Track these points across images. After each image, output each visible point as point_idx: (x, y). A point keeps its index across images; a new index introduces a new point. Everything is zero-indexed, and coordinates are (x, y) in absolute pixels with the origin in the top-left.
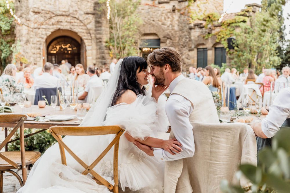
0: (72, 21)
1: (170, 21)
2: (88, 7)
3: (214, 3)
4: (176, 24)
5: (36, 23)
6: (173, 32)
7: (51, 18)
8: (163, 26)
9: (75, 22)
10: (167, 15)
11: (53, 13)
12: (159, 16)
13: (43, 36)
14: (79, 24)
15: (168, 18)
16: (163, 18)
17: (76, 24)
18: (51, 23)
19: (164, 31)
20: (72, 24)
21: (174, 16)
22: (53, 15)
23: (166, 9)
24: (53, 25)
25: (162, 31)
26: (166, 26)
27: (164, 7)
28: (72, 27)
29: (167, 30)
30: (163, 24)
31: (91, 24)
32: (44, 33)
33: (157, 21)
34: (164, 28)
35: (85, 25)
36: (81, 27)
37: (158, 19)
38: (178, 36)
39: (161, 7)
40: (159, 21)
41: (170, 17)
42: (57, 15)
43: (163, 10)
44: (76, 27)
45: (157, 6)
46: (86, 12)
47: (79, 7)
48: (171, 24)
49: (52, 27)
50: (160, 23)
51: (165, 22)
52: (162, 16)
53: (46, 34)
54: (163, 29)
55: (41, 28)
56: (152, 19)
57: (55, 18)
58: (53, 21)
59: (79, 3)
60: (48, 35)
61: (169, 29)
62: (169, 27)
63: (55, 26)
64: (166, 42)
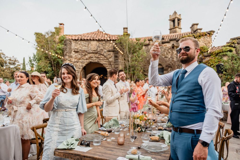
0: (99, 56)
1: (171, 55)
2: (110, 47)
3: (204, 41)
4: (175, 57)
5: (76, 59)
6: (173, 62)
7: (85, 55)
8: (165, 58)
9: (101, 57)
10: (168, 51)
11: (87, 52)
12: (163, 52)
13: (80, 67)
14: (103, 59)
15: (169, 53)
16: (165, 53)
17: (102, 58)
18: (85, 58)
19: (166, 62)
20: (99, 58)
21: (174, 51)
22: (87, 53)
23: (167, 46)
24: (87, 59)
25: (165, 62)
26: (168, 59)
27: (166, 46)
28: (99, 61)
29: (168, 61)
30: (166, 57)
31: (112, 58)
32: (81, 65)
33: (161, 55)
34: (166, 60)
35: (108, 59)
36: (105, 61)
37: (162, 54)
38: (177, 66)
39: (164, 46)
40: (162, 55)
41: (171, 52)
42: (89, 53)
43: (166, 48)
44: (101, 60)
45: (161, 45)
46: (108, 50)
47: (104, 47)
48: (171, 57)
49: (86, 61)
50: (163, 57)
52: (165, 51)
53: (82, 66)
54: (165, 61)
55: (79, 62)
57: (88, 55)
58: (87, 57)
59: (104, 44)
60: (84, 66)
61: (170, 61)
62: (170, 59)
63: (88, 60)
64: (168, 69)
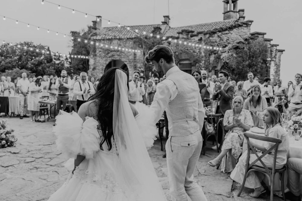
0: (120, 54)
1: (199, 49)
2: (130, 44)
4: (203, 51)
5: (100, 57)
6: (200, 57)
7: (108, 53)
8: (193, 53)
9: (122, 55)
11: (109, 50)
13: (104, 65)
14: (124, 56)
15: (198, 47)
16: (194, 47)
17: (122, 56)
18: (108, 57)
19: (194, 57)
20: (120, 56)
22: (109, 52)
23: (195, 40)
24: (109, 58)
25: (193, 57)
26: (196, 54)
27: (195, 39)
28: (121, 58)
29: (196, 56)
30: (194, 52)
31: (131, 55)
32: (104, 63)
33: (190, 50)
34: (194, 54)
35: (128, 57)
36: (125, 58)
37: (190, 48)
39: (193, 39)
40: (191, 49)
42: (111, 51)
43: (194, 42)
44: (122, 58)
45: (190, 38)
47: (125, 45)
48: (199, 52)
49: (109, 59)
50: (192, 51)
51: (195, 50)
53: (106, 63)
54: (193, 56)
56: (186, 48)
57: (111, 53)
58: (109, 55)
59: (124, 43)
60: (107, 64)
61: (198, 56)
62: (198, 54)
63: (110, 58)
64: (196, 65)
